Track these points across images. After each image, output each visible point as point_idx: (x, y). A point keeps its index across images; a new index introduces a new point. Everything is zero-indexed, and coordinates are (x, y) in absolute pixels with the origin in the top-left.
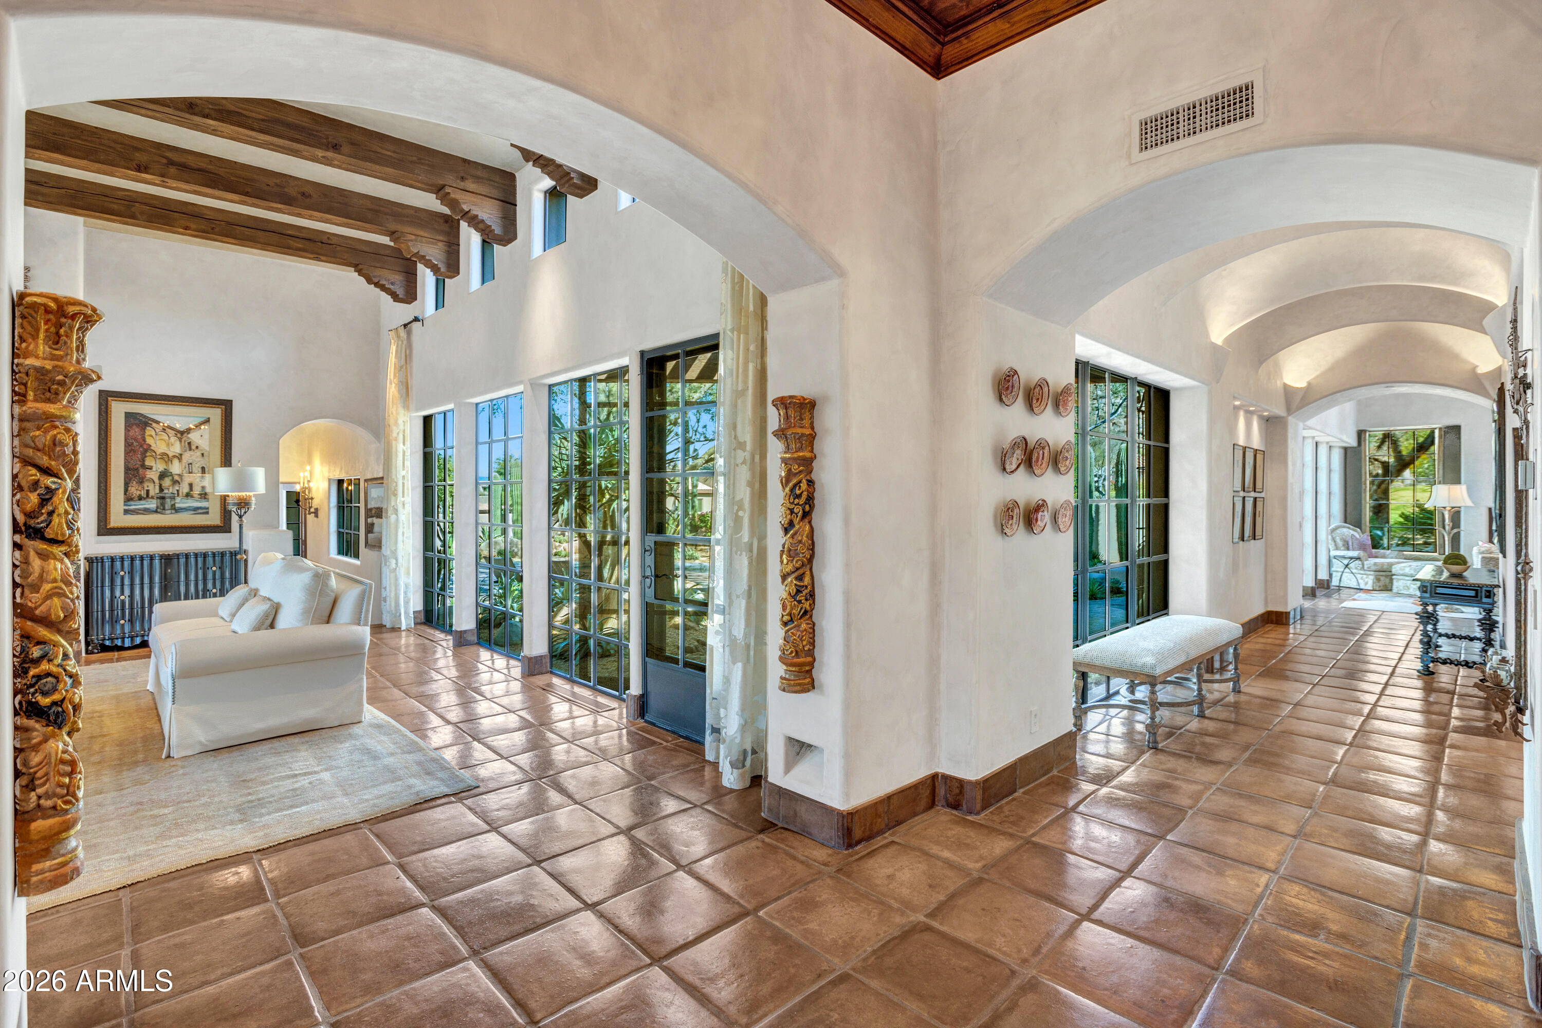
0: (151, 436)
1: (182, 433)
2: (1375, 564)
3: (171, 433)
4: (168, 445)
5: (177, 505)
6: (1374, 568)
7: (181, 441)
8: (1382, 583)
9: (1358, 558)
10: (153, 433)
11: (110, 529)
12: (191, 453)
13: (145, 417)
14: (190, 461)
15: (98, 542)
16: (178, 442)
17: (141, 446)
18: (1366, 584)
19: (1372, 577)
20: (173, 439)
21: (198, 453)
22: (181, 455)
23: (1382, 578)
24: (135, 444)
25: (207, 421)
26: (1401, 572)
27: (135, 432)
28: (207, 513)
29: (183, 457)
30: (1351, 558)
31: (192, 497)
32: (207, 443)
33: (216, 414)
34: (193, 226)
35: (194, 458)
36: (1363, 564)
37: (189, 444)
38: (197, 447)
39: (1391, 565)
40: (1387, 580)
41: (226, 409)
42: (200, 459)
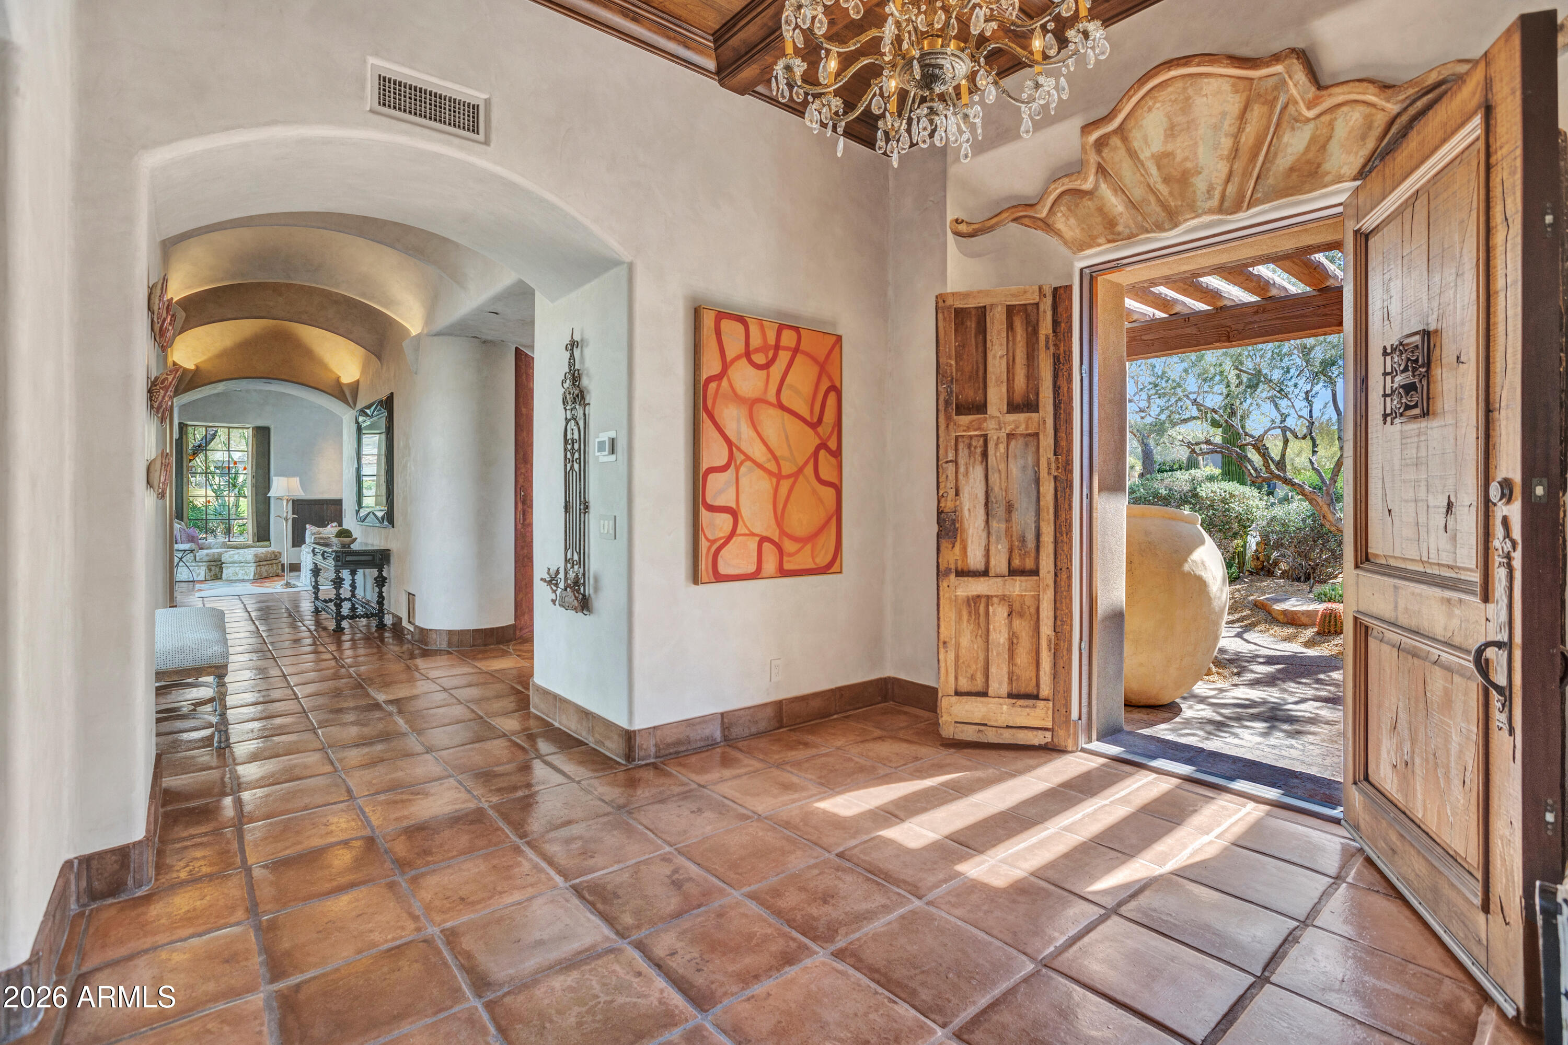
2: (207, 555)
6: (206, 559)
8: (213, 573)
9: (192, 551)
18: (199, 575)
19: (204, 568)
23: (213, 568)
26: (231, 560)
30: (185, 551)
36: (195, 557)
39: (220, 554)
40: (217, 569)
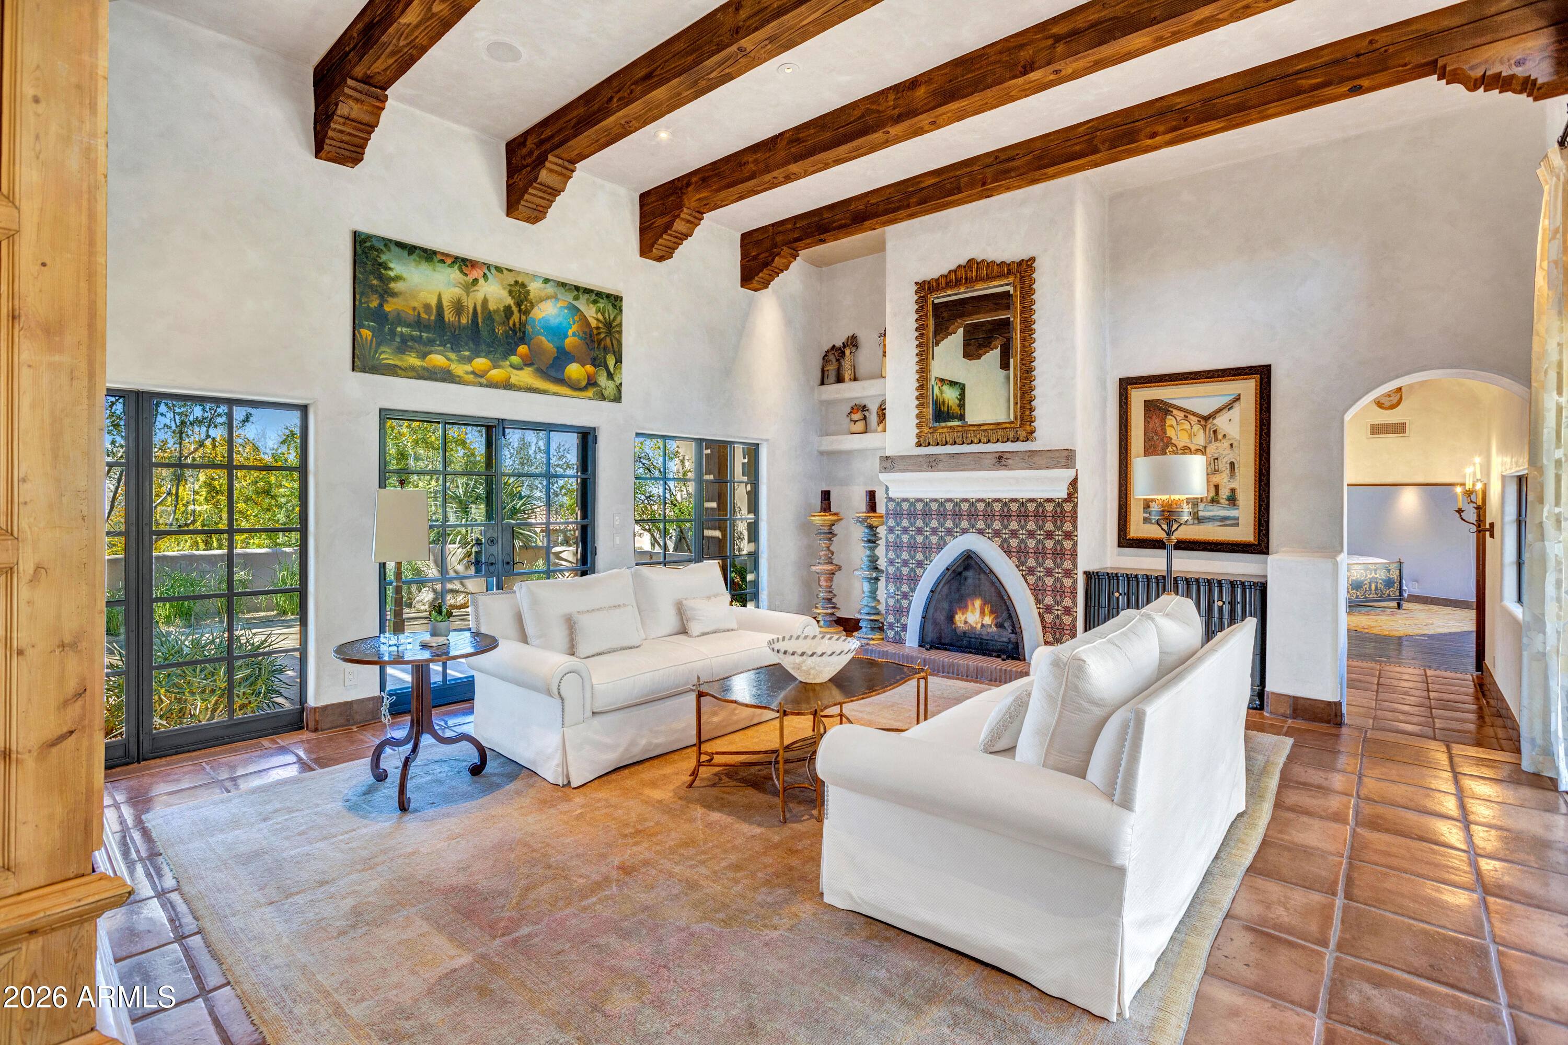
0: (1172, 426)
1: (1206, 418)
3: (1193, 419)
4: (1190, 436)
5: (1201, 514)
7: (1205, 430)
10: (1174, 423)
11: (1129, 539)
12: (1218, 444)
13: (1166, 404)
14: (1216, 456)
15: (1119, 555)
16: (1202, 431)
17: (1162, 440)
20: (1196, 428)
21: (1226, 444)
22: (1205, 447)
24: (1155, 438)
25: (1238, 398)
27: (1156, 421)
28: (1237, 525)
29: (1208, 450)
31: (1218, 502)
32: (1237, 429)
33: (1248, 388)
34: (1161, 128)
35: (1220, 450)
37: (1215, 432)
38: (1224, 436)
41: (1261, 379)
42: (1228, 451)
